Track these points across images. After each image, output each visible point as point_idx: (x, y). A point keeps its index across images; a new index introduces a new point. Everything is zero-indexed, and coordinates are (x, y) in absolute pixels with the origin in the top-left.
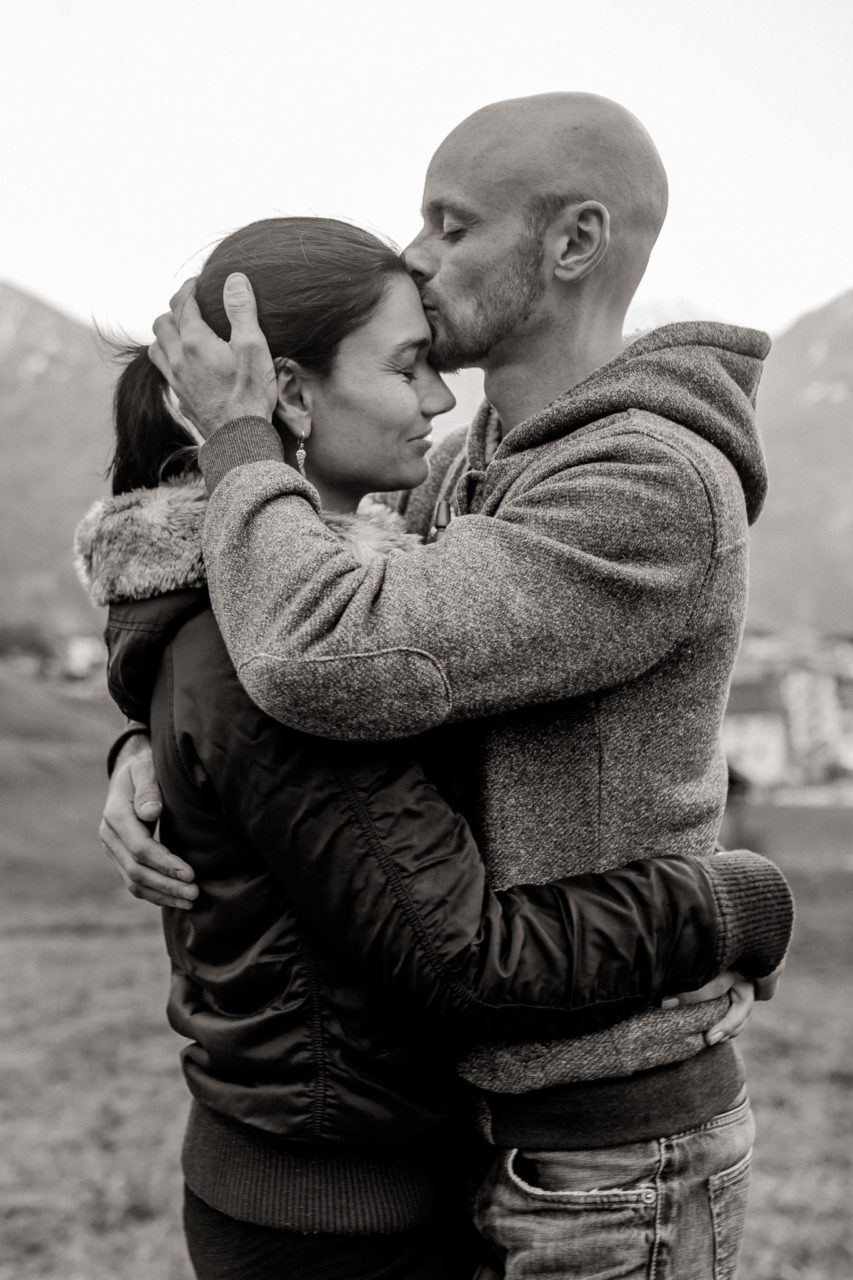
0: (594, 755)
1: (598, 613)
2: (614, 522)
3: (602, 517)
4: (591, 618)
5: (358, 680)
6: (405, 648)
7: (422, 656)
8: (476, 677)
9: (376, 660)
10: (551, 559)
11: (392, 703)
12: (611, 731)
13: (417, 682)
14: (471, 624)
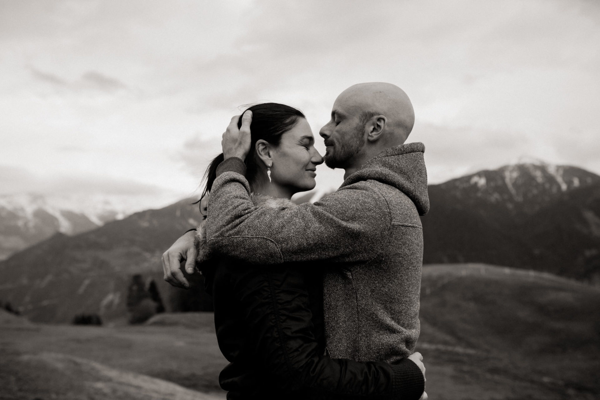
0: (354, 296)
1: (342, 239)
2: (349, 206)
3: (345, 204)
4: (340, 240)
5: (247, 245)
6: (266, 237)
7: (272, 241)
8: (293, 253)
9: (254, 239)
10: (325, 217)
11: (260, 256)
12: (359, 287)
13: (269, 250)
14: (292, 234)
